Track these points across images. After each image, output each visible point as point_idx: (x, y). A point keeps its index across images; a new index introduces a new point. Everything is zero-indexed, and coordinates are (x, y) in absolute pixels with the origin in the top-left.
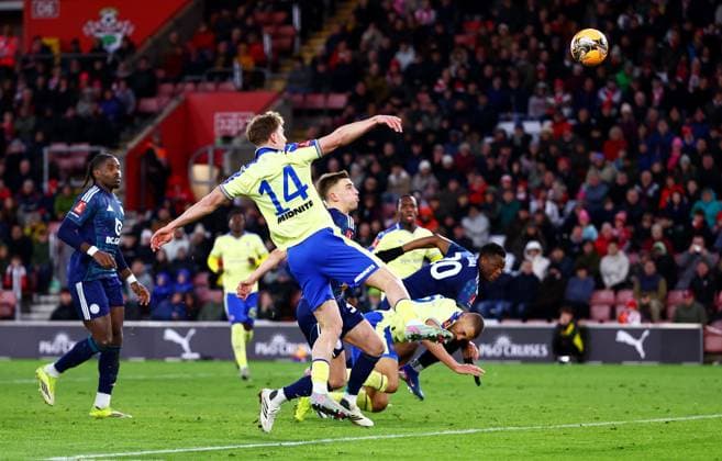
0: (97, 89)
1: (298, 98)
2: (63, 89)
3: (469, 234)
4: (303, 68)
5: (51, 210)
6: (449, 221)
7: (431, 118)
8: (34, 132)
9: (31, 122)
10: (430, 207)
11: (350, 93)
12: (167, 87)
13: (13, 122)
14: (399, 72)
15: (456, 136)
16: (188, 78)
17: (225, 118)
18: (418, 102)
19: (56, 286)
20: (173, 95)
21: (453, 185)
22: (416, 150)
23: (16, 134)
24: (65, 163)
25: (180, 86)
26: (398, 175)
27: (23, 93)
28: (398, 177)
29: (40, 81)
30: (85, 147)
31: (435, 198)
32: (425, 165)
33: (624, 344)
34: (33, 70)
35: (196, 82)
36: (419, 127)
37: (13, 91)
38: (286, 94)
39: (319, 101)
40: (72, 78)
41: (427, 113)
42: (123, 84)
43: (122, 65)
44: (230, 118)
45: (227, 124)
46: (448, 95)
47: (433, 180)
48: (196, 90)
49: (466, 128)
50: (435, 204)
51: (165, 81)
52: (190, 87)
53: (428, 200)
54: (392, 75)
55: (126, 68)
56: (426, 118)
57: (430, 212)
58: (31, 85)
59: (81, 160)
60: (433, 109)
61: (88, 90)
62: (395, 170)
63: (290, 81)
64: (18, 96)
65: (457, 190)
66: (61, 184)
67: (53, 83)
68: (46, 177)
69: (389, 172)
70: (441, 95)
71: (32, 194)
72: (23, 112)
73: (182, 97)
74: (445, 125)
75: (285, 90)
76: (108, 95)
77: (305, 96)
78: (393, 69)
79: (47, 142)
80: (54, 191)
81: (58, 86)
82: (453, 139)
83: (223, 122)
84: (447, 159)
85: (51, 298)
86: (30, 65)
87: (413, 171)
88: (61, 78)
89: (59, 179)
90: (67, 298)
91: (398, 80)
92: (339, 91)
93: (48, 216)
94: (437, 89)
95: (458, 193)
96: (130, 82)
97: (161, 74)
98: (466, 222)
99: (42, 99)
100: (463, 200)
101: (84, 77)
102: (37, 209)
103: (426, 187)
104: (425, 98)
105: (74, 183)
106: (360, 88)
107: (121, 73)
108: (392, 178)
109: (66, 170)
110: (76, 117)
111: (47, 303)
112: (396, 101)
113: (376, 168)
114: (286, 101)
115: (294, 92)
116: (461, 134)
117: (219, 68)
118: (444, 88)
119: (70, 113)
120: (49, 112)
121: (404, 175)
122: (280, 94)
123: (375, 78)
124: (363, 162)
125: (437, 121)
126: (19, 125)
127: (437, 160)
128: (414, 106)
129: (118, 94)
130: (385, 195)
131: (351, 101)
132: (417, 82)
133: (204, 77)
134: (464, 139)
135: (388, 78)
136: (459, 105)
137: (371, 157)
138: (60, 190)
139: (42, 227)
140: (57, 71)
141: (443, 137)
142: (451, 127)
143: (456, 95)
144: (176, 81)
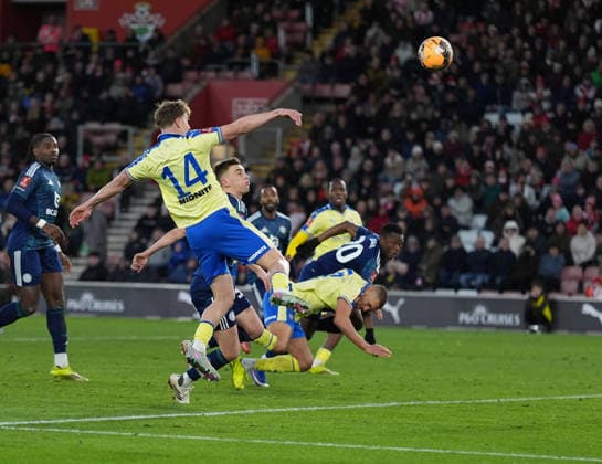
0: (129, 74)
1: (307, 88)
2: (99, 74)
3: (454, 213)
4: (313, 61)
5: (84, 182)
6: (437, 201)
7: (425, 108)
8: (70, 111)
9: (70, 101)
10: (421, 188)
11: (354, 84)
12: (192, 75)
13: (53, 102)
14: (398, 66)
15: (447, 125)
16: (210, 66)
17: (242, 103)
18: (414, 93)
19: (85, 251)
20: (196, 82)
21: (442, 169)
22: (410, 136)
23: (56, 113)
24: (98, 140)
25: (202, 74)
26: (393, 159)
27: (63, 76)
28: (393, 160)
29: (79, 66)
30: (116, 126)
31: (425, 180)
32: (417, 150)
33: (589, 316)
34: (73, 56)
35: (217, 70)
36: (414, 116)
37: (55, 74)
38: (297, 84)
39: (326, 90)
40: (108, 65)
41: (421, 103)
42: (152, 71)
43: (152, 54)
44: (246, 103)
45: (244, 108)
46: (440, 88)
47: (424, 163)
48: (217, 78)
49: (455, 118)
50: (425, 186)
51: (190, 68)
52: (211, 74)
53: (419, 181)
54: (392, 68)
55: (156, 57)
56: (420, 108)
57: (421, 193)
58: (71, 70)
59: (112, 138)
60: (426, 100)
61: (120, 75)
62: (391, 153)
63: (302, 72)
64: (59, 79)
65: (445, 174)
66: (93, 159)
67: (90, 69)
68: (80, 151)
69: (386, 156)
70: (435, 87)
71: (67, 167)
72: (62, 93)
73: (204, 84)
74: (437, 114)
75: (296, 79)
76: (138, 80)
77: (314, 84)
78: (393, 63)
79: (82, 121)
80: (87, 164)
81: (95, 71)
82: (443, 127)
83: (240, 107)
84: (437, 145)
85: (81, 261)
86: (70, 53)
87: (407, 155)
88: (97, 64)
89: (91, 154)
90: (94, 261)
91: (397, 74)
92: (344, 81)
93: (80, 186)
94: (432, 82)
95: (446, 176)
96: (159, 69)
97: (186, 62)
98: (452, 202)
99: (80, 82)
100: (450, 183)
101: (118, 64)
102: (71, 181)
103: (418, 170)
104: (420, 90)
105: (105, 158)
106: (362, 80)
107: (151, 60)
108: (388, 161)
109: (99, 146)
110: (110, 99)
111: (77, 265)
112: (393, 92)
113: (373, 152)
114: (297, 90)
115: (304, 81)
116: (450, 123)
117: (238, 59)
118: (438, 82)
119: (104, 95)
120: (85, 94)
121: (399, 158)
122: (291, 83)
123: (377, 71)
124: (363, 146)
125: (430, 111)
126: (58, 105)
127: (428, 145)
128: (410, 98)
129: (148, 80)
130: (381, 176)
131: (354, 91)
132: (414, 75)
133: (224, 67)
134: (453, 128)
135: (388, 71)
136: (450, 97)
137: (371, 142)
138: (92, 164)
139: (75, 197)
140: (94, 58)
141: (434, 125)
142: (442, 116)
143: (448, 88)
144: (200, 69)
